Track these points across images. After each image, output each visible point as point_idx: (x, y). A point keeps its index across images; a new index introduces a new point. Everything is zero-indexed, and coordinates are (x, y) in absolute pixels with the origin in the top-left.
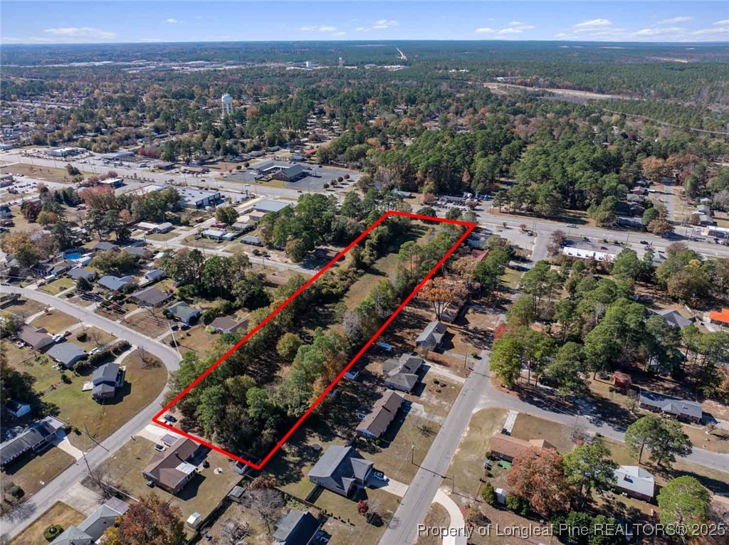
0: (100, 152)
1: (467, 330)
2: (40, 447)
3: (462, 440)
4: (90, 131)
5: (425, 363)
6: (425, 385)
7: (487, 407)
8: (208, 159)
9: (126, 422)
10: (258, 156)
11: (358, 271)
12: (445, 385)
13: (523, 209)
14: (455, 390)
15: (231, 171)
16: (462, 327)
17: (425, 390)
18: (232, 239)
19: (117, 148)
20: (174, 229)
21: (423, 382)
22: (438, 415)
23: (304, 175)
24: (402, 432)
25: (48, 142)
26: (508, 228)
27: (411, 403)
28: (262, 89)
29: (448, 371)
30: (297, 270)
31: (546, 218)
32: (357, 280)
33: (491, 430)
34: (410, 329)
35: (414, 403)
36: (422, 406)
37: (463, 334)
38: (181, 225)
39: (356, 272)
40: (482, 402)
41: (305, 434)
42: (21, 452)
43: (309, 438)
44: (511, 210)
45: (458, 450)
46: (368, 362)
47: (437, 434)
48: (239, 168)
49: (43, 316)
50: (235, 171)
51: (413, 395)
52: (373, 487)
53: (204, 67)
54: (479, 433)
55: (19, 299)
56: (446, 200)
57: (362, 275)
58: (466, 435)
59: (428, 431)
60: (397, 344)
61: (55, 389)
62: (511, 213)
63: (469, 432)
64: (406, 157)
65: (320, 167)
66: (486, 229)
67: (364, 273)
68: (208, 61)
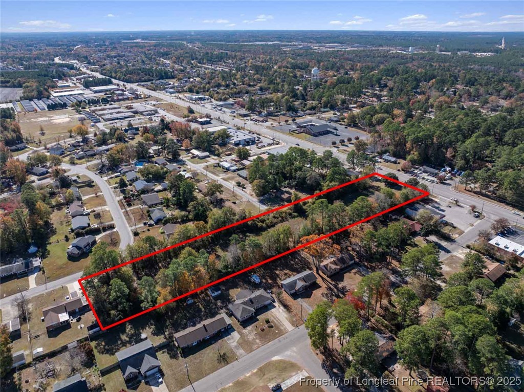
0: (217, 100)
1: (336, 287)
2: (21, 274)
3: (242, 378)
4: (224, 86)
5: (274, 302)
6: (258, 320)
7: (287, 359)
8: (275, 113)
9: (70, 275)
10: (310, 114)
11: (293, 214)
12: (272, 327)
13: (489, 192)
14: (277, 334)
15: (279, 123)
16: (333, 283)
17: (253, 325)
18: (234, 171)
19: (228, 99)
20: (209, 157)
21: (258, 317)
22: (243, 348)
23: (328, 132)
24: (206, 350)
25: (195, 91)
26: (459, 206)
27: (234, 330)
28: (357, 65)
29: (286, 316)
30: (254, 203)
31: (508, 204)
32: (287, 221)
33: (270, 380)
34: (290, 270)
35: (236, 332)
36: (239, 336)
37: (330, 289)
38: (215, 155)
39: (290, 214)
40: (288, 353)
41: (148, 324)
42: (10, 274)
43: (147, 328)
44: (478, 190)
45: (231, 384)
46: (235, 286)
47: (228, 363)
48: (287, 121)
49: (93, 197)
50: (283, 123)
51: (241, 325)
52: (147, 383)
53: (334, 48)
54: (259, 379)
55: (92, 184)
56: (422, 170)
57: (294, 217)
58: (248, 375)
59: (224, 359)
60: (269, 280)
61: (58, 242)
62: (476, 193)
63: (254, 374)
64: (402, 128)
65: (346, 128)
66: (436, 202)
67: (297, 217)
68: (341, 43)
